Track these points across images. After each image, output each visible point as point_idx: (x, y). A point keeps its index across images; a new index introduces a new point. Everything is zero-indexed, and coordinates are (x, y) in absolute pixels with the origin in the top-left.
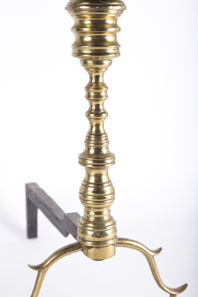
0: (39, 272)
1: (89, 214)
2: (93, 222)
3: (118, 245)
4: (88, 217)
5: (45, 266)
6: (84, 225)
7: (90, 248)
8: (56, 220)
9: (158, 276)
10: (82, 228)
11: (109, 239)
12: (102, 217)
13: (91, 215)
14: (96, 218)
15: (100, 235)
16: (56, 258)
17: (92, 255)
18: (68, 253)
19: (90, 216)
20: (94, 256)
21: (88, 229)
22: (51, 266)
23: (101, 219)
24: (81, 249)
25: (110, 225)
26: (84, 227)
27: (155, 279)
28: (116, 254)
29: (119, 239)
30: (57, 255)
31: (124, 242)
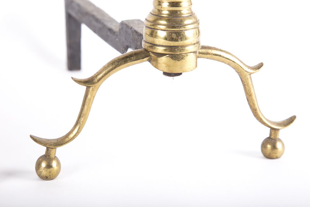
0: (88, 88)
1: (160, 6)
2: (166, 18)
3: (200, 55)
4: (159, 10)
5: (96, 80)
6: (154, 23)
7: (162, 55)
8: (109, 33)
9: (256, 103)
10: (150, 27)
11: (189, 44)
12: (180, 11)
13: (164, 8)
14: (170, 12)
15: (177, 36)
16: (112, 70)
17: (164, 65)
18: (129, 64)
19: (162, 9)
20: (168, 67)
21: (158, 28)
22: (104, 80)
23: (179, 13)
24: (147, 58)
25: (192, 24)
26: (153, 25)
27: (251, 107)
28: (198, 66)
29: (203, 47)
30: (114, 66)
31: (210, 51)
